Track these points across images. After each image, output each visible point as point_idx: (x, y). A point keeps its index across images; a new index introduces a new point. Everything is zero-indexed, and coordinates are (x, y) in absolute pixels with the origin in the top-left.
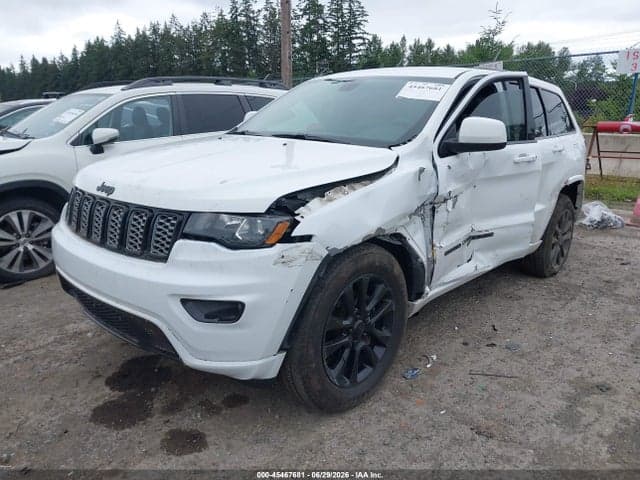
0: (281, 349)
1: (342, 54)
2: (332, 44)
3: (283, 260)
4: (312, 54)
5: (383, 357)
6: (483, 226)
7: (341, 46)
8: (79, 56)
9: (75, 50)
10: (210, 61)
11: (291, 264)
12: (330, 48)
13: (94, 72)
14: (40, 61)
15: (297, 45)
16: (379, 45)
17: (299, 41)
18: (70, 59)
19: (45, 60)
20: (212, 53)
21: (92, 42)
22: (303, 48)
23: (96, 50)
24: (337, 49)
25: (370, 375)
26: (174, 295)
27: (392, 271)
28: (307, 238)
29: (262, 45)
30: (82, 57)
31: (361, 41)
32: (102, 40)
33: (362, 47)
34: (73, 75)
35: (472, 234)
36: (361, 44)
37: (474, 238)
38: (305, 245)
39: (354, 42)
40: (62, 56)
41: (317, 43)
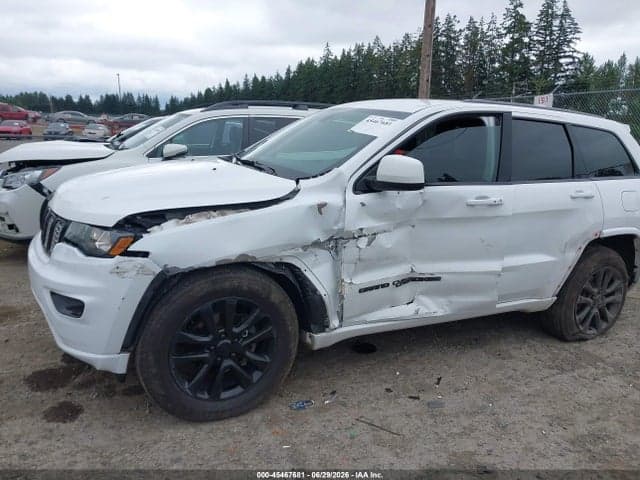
0: (124, 349)
1: (546, 74)
2: (535, 64)
3: (118, 271)
4: (512, 73)
5: (259, 380)
6: (425, 268)
7: (546, 65)
8: (292, 75)
9: (289, 70)
10: (406, 80)
11: (126, 275)
12: (533, 67)
13: (302, 90)
14: (260, 79)
15: (497, 65)
16: (591, 64)
17: (499, 61)
18: (284, 77)
19: (263, 78)
20: (411, 72)
21: (304, 62)
22: (503, 68)
23: (306, 69)
24: (541, 69)
25: (240, 395)
26: (46, 287)
27: (268, 298)
28: (145, 254)
29: (460, 65)
30: (294, 76)
31: (571, 60)
32: (313, 61)
33: (570, 67)
34: (284, 93)
35: (412, 276)
36: (571, 63)
37: (414, 279)
38: (140, 260)
39: (562, 61)
40: (278, 75)
41: (518, 62)
